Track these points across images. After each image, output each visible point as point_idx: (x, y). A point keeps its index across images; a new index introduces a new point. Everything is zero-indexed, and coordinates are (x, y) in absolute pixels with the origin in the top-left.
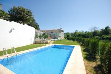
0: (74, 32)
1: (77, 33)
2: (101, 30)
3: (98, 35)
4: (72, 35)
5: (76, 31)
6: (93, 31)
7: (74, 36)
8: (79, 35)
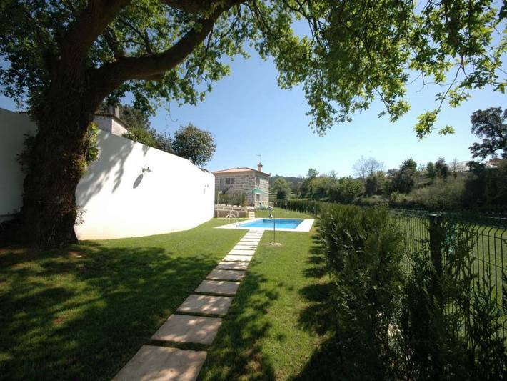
0: (305, 175)
1: (313, 183)
2: (390, 171)
3: (379, 193)
4: (294, 191)
5: (311, 171)
6: (367, 174)
7: (303, 196)
8: (321, 192)
